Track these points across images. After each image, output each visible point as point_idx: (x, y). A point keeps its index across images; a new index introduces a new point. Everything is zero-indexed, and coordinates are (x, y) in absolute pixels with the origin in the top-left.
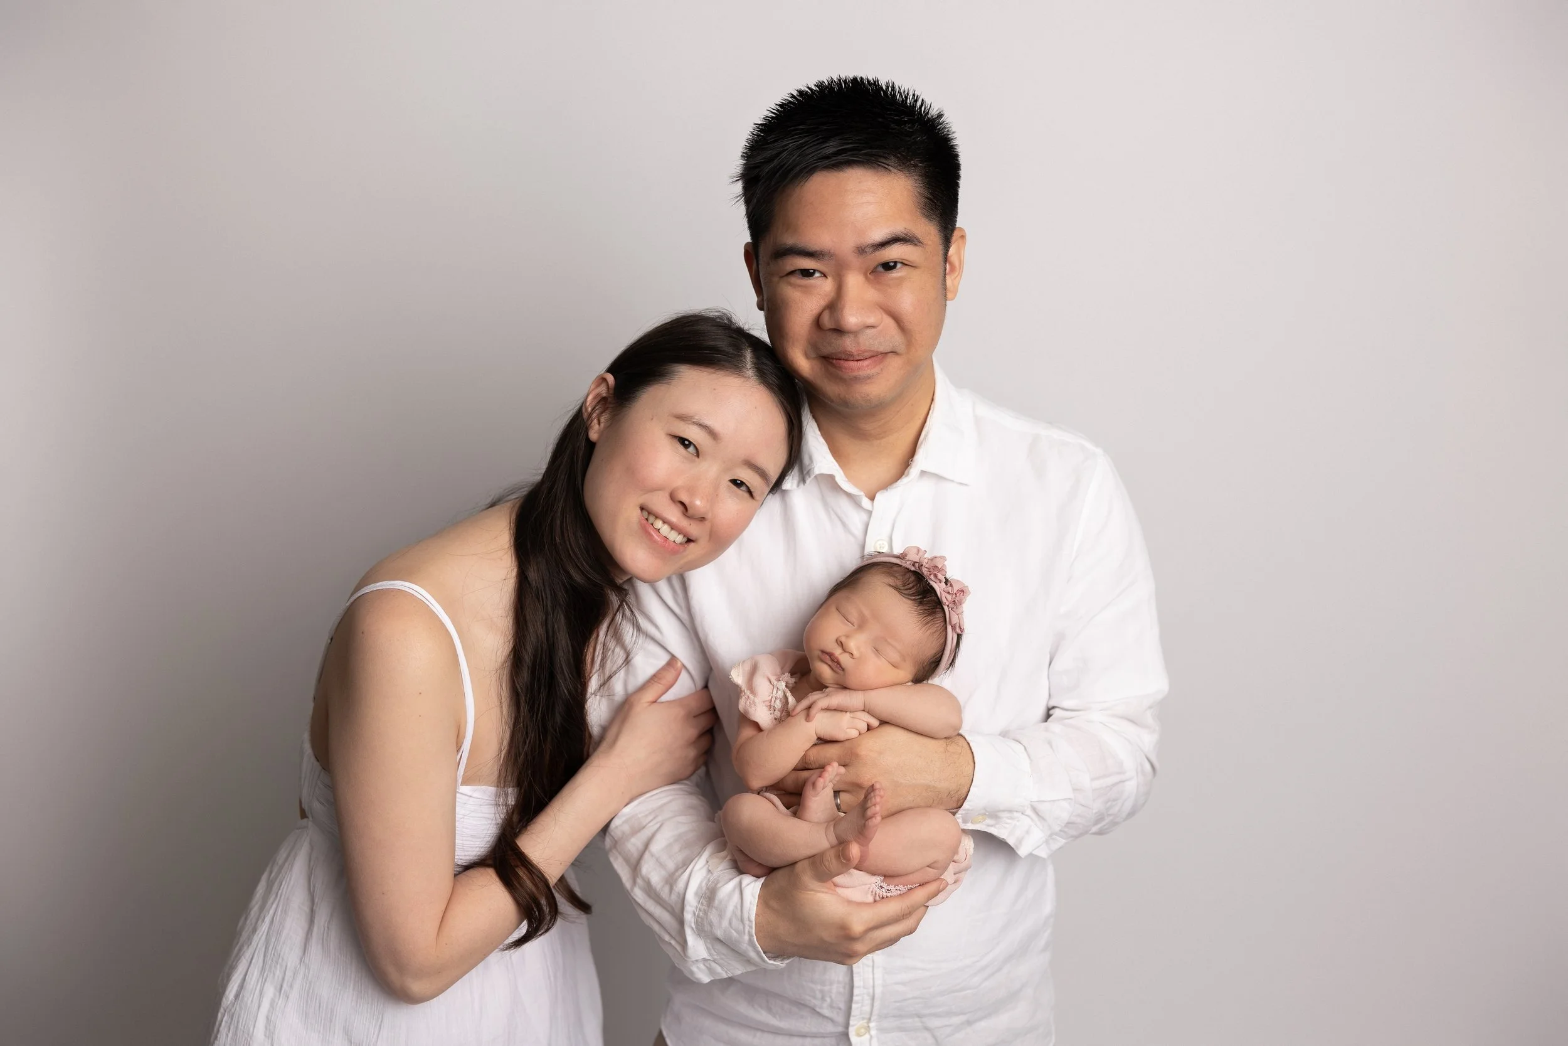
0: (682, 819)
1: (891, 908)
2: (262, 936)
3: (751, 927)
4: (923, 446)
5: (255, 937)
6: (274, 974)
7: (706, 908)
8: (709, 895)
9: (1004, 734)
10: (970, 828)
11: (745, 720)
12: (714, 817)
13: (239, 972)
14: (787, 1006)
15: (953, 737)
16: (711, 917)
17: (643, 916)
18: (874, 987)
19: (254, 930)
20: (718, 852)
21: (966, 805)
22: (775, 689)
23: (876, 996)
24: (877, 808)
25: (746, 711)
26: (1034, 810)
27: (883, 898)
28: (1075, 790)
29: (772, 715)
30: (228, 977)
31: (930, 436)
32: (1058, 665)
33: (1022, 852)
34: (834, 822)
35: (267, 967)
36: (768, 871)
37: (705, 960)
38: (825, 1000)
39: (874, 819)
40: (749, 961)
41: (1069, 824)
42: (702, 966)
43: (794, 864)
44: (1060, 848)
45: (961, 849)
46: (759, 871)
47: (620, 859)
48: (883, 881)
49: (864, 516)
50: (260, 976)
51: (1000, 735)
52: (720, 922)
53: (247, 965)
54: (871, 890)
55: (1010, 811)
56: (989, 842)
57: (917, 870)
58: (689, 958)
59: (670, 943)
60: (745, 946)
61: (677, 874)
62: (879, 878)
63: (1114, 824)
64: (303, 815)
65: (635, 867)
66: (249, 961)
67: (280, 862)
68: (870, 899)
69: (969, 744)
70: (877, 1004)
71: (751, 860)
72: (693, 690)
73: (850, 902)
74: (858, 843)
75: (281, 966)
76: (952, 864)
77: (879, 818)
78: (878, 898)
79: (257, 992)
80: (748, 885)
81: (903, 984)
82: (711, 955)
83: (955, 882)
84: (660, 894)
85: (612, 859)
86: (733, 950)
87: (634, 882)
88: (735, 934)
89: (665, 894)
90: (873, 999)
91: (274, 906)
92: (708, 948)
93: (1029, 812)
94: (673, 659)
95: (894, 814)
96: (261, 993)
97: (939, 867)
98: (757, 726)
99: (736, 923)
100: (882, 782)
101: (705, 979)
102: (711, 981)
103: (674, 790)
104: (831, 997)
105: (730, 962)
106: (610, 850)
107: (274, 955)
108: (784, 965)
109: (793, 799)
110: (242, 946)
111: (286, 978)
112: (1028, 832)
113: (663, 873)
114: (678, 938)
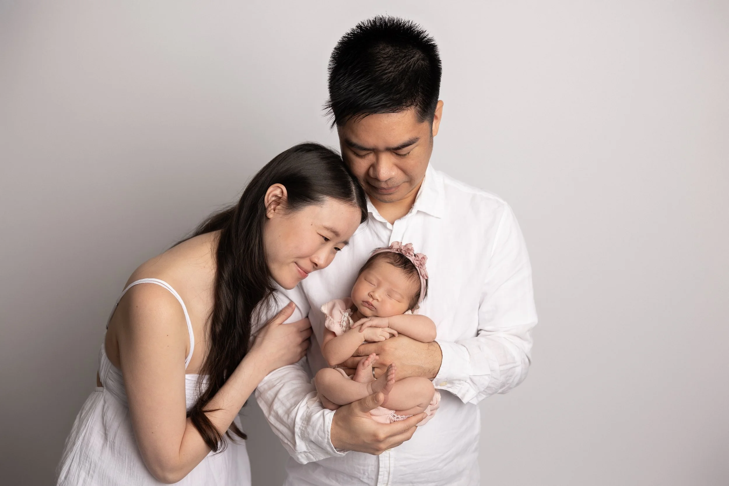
0: (294, 382)
1: (399, 427)
2: (78, 446)
3: (328, 435)
4: (419, 198)
5: (75, 447)
6: (85, 466)
7: (306, 426)
8: (308, 419)
9: (457, 342)
10: (439, 388)
11: (328, 331)
12: (310, 381)
13: (66, 465)
14: (346, 478)
15: (432, 342)
16: (309, 430)
17: (274, 430)
18: (389, 467)
19: (74, 444)
20: (312, 398)
21: (437, 377)
22: (343, 316)
23: (391, 472)
24: (393, 376)
25: (329, 327)
26: (472, 381)
27: (395, 421)
28: (491, 371)
29: (342, 329)
30: (61, 468)
31: (423, 193)
32: (484, 308)
33: (465, 401)
34: (371, 382)
35: (82, 463)
36: (338, 407)
37: (305, 452)
38: (365, 474)
39: (391, 381)
40: (327, 453)
41: (488, 387)
42: (303, 455)
43: (351, 403)
44: (483, 400)
45: (434, 398)
46: (333, 407)
47: (263, 402)
48: (395, 413)
49: (388, 232)
50: (78, 467)
51: (455, 342)
52: (313, 433)
53: (71, 461)
54: (389, 417)
55: (460, 380)
56: (447, 395)
57: (412, 408)
58: (297, 451)
59: (288, 444)
60: (325, 444)
61: (291, 409)
62: (393, 411)
63: (510, 388)
64: (100, 384)
65: (270, 406)
66: (72, 459)
67: (87, 409)
68: (388, 422)
69: (439, 346)
70: (391, 476)
71: (329, 401)
72: (301, 319)
73: (378, 423)
74: (384, 394)
75: (89, 461)
76: (429, 406)
77: (394, 381)
78: (392, 422)
79: (76, 475)
80: (327, 414)
81: (405, 466)
82: (308, 449)
83: (431, 415)
84: (282, 419)
85: (259, 402)
86: (320, 447)
87: (270, 414)
88: (320, 438)
89: (285, 419)
90: (389, 474)
91: (85, 431)
92: (306, 446)
93: (469, 381)
94: (291, 303)
95: (400, 380)
96: (78, 476)
97: (423, 407)
98: (334, 334)
99: (321, 433)
100: (396, 364)
101: (305, 462)
102: (308, 463)
103: (290, 367)
104: (368, 473)
105: (317, 453)
106: (258, 397)
107: (85, 456)
108: (344, 455)
109: (351, 371)
110: (68, 452)
111: (92, 468)
112: (468, 391)
113: (284, 408)
114: (292, 441)
